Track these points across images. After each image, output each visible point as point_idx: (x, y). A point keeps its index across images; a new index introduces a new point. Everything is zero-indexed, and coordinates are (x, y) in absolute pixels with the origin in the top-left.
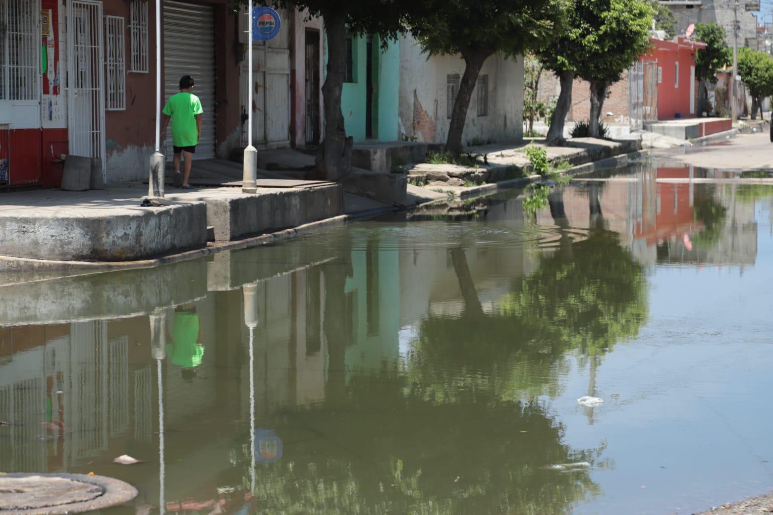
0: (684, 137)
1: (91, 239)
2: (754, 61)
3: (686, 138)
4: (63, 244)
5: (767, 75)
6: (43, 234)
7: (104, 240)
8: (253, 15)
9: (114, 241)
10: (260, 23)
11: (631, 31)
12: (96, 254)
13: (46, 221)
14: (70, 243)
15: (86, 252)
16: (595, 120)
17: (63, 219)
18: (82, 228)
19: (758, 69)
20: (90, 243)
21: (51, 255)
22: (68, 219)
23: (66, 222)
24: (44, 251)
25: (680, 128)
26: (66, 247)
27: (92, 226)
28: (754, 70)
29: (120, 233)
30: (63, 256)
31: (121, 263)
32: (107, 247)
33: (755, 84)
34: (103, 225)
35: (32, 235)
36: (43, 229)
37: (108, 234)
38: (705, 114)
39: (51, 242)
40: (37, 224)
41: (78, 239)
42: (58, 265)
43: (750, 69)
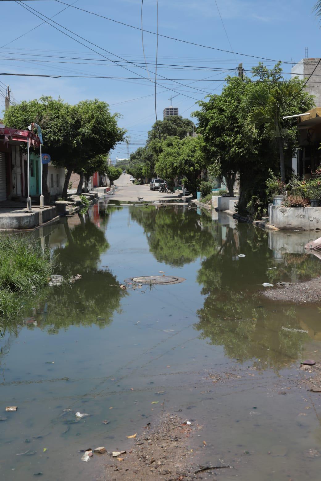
0: (104, 192)
1: (19, 223)
2: (110, 170)
3: (104, 193)
4: (11, 224)
5: (114, 174)
6: (5, 221)
7: (22, 223)
8: (42, 156)
9: (24, 224)
10: (44, 158)
11: (103, 161)
12: (20, 227)
13: (6, 218)
14: (13, 224)
15: (17, 227)
16: (86, 188)
17: (11, 217)
18: (16, 220)
19: (112, 172)
20: (18, 224)
21: (8, 228)
22: (12, 217)
23: (11, 218)
24: (5, 227)
25: (102, 190)
26: (12, 225)
27: (19, 219)
28: (111, 172)
29: (26, 221)
30: (12, 228)
31: (27, 230)
32: (23, 225)
33: (111, 177)
34: (22, 219)
35: (2, 222)
36: (5, 220)
37: (23, 221)
38: (102, 186)
39: (7, 224)
40: (4, 219)
41: (15, 222)
42: (11, 231)
43: (109, 172)
